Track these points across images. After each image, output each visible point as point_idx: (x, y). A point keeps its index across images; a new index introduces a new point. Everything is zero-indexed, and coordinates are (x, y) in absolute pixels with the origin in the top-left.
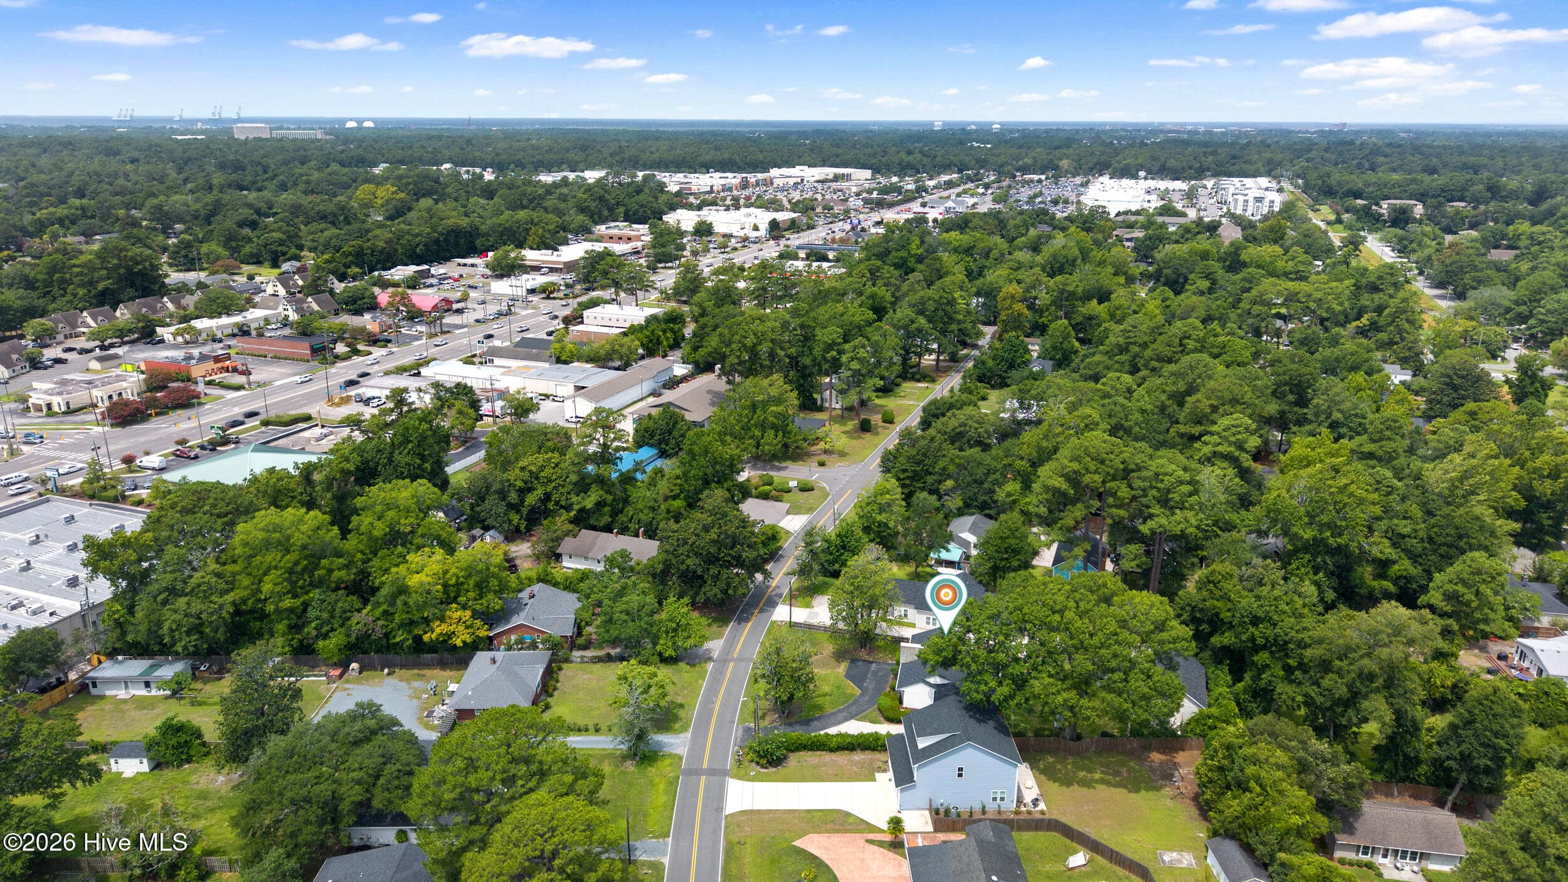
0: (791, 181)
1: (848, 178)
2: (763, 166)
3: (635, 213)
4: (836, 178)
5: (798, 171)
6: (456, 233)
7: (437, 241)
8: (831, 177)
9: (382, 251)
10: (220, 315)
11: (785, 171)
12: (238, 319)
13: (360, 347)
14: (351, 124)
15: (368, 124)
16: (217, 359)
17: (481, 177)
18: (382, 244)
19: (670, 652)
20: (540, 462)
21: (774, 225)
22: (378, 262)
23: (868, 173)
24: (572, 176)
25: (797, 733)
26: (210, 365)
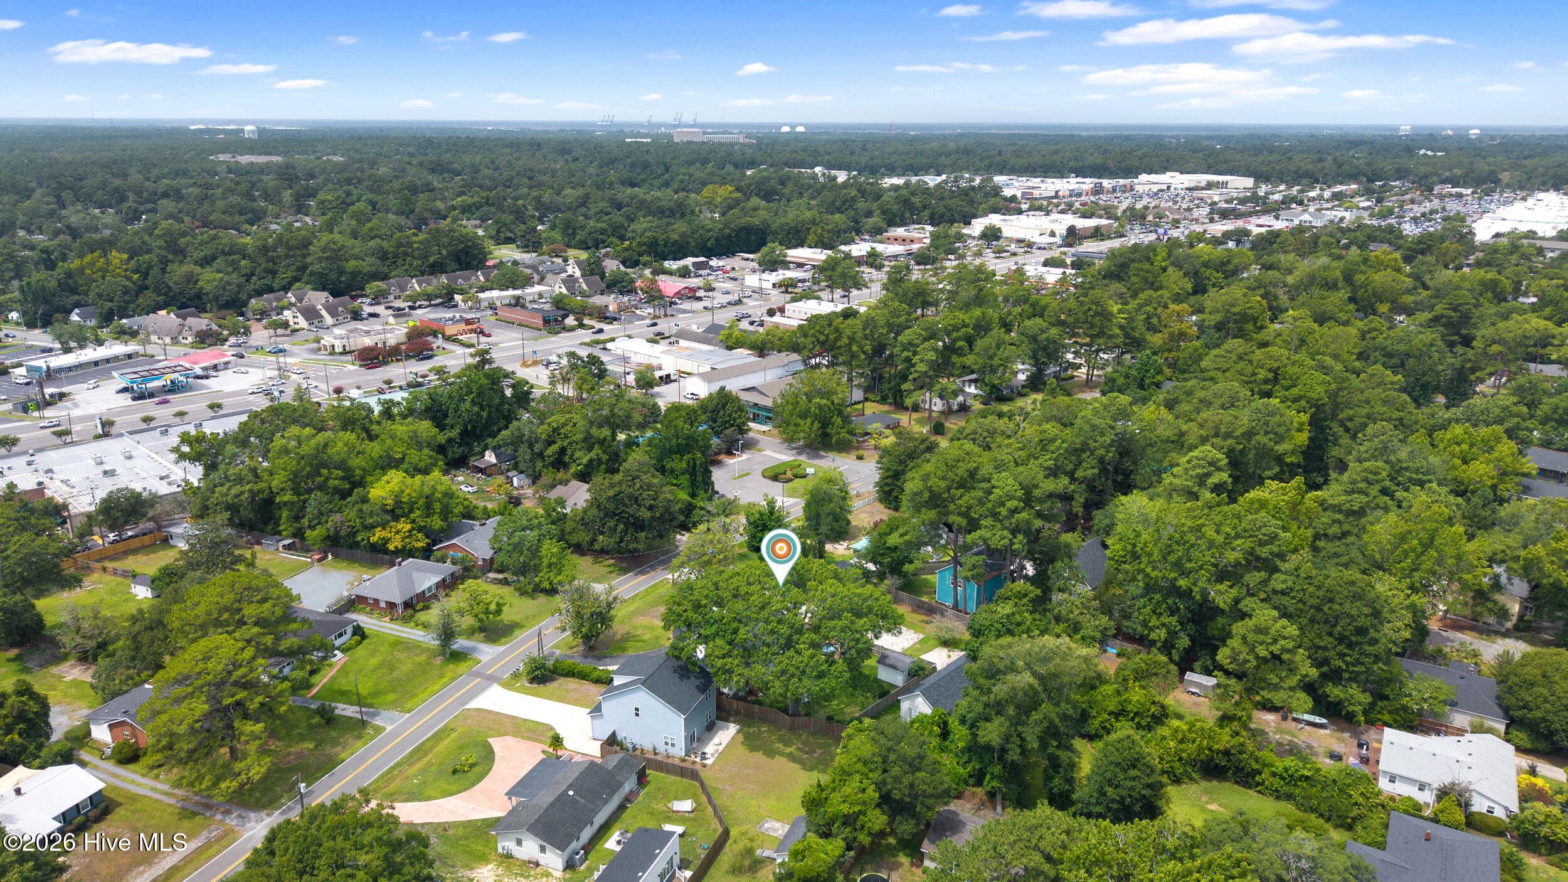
0: (1155, 188)
1: (1225, 185)
2: (1132, 172)
3: (942, 216)
4: (1210, 186)
5: (1166, 178)
6: (748, 230)
7: (729, 236)
8: (1203, 184)
9: (674, 243)
10: (507, 288)
11: (1153, 177)
12: (518, 292)
13: (586, 321)
14: (785, 129)
15: (800, 129)
16: (468, 322)
17: (835, 178)
18: (676, 237)
19: (546, 585)
20: (563, 420)
21: (1072, 230)
22: (670, 252)
23: (1249, 182)
24: (914, 179)
25: (586, 665)
26: (462, 326)
